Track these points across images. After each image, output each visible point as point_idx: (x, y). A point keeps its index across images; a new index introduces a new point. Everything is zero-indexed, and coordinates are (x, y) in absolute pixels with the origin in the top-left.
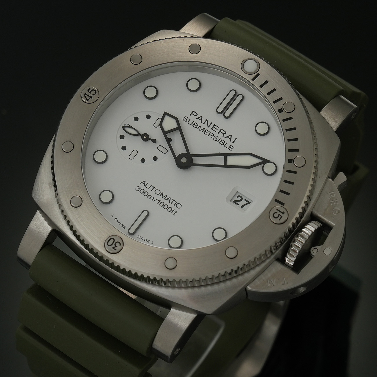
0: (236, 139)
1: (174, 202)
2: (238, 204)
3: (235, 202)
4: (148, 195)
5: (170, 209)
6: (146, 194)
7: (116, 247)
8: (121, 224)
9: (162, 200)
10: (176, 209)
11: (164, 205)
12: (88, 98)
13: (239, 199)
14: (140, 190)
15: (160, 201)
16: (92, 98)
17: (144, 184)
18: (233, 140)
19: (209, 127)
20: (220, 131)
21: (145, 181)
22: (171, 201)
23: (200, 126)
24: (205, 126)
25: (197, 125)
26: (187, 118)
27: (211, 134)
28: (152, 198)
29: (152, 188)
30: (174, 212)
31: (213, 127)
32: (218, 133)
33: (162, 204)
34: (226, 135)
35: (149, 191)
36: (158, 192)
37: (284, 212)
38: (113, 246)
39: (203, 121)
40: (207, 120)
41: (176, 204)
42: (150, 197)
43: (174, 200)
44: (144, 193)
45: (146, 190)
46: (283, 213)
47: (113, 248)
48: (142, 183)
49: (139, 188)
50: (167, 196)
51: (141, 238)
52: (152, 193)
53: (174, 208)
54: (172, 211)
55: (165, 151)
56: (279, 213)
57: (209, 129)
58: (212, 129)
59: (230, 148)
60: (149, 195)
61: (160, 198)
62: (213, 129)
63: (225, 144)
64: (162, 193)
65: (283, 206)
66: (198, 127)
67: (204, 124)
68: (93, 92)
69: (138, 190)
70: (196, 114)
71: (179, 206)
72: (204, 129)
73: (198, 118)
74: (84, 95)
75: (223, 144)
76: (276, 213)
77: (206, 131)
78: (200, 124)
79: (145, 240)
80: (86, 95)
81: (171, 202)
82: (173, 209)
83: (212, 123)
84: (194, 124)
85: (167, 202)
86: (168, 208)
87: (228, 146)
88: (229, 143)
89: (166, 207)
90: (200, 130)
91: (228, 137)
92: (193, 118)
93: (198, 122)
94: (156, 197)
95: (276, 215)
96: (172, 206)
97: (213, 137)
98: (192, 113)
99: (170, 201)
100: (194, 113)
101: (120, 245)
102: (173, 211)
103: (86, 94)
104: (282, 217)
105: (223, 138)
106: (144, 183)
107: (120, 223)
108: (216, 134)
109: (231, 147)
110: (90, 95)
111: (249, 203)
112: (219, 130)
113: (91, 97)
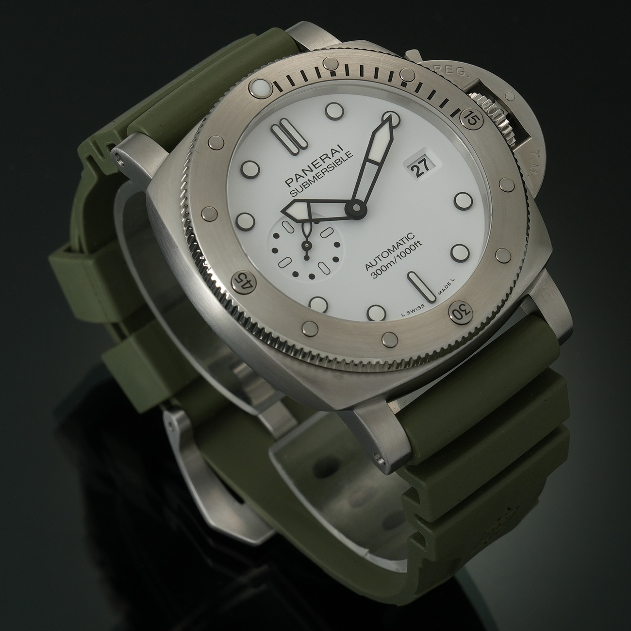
0: (338, 145)
1: (405, 240)
2: (423, 173)
3: (418, 175)
4: (387, 267)
5: (413, 247)
6: (384, 268)
7: (465, 311)
8: (418, 309)
9: (397, 252)
10: (415, 240)
11: (405, 253)
12: (248, 285)
13: (415, 169)
14: (376, 273)
15: (398, 256)
16: (250, 281)
17: (370, 266)
18: (339, 150)
19: (312, 171)
20: (323, 160)
21: (366, 265)
22: (401, 242)
23: (309, 180)
24: (310, 176)
25: (306, 183)
26: (294, 192)
27: (323, 171)
28: (392, 263)
29: (377, 259)
30: (418, 244)
31: (314, 166)
32: (324, 163)
33: (403, 254)
34: (330, 155)
35: (380, 264)
36: (385, 254)
37: (470, 111)
38: (463, 313)
39: (302, 174)
40: (303, 170)
41: (408, 239)
42: (389, 265)
43: (402, 240)
44: (381, 270)
45: (378, 267)
46: (472, 113)
47: (466, 314)
48: (367, 269)
49: (374, 274)
50: (393, 246)
51: (442, 291)
52: (385, 262)
53: (412, 242)
54: (415, 246)
55: (330, 231)
56: (470, 117)
57: (315, 171)
58: (316, 168)
59: (349, 156)
60: (387, 265)
61: (395, 254)
62: (317, 166)
63: (341, 160)
64: (388, 250)
65: (461, 112)
66: (308, 182)
67: (307, 175)
68: (242, 277)
69: (376, 276)
70: (291, 180)
71: (411, 236)
72: (314, 177)
73: (297, 179)
74: (244, 288)
75: (340, 162)
76: (469, 120)
77: (318, 175)
78: (306, 179)
79: (446, 287)
80: (244, 287)
81: (403, 243)
82: (414, 244)
83: (308, 166)
84: (304, 186)
85: (402, 248)
86: (410, 249)
87: (345, 157)
88: (342, 154)
89: (408, 251)
90: (314, 182)
91: (333, 154)
92: (295, 185)
93: (301, 180)
94: (391, 257)
95: (472, 121)
96: (408, 244)
97: (328, 169)
98: (288, 184)
99: (401, 244)
100: (288, 182)
101: (464, 305)
102: (415, 244)
103: (242, 286)
104: (476, 116)
105: (333, 160)
106: (368, 267)
107: (415, 310)
108: (325, 166)
109: (347, 154)
110: (245, 281)
111: (424, 160)
112: (319, 160)
113: (248, 282)
